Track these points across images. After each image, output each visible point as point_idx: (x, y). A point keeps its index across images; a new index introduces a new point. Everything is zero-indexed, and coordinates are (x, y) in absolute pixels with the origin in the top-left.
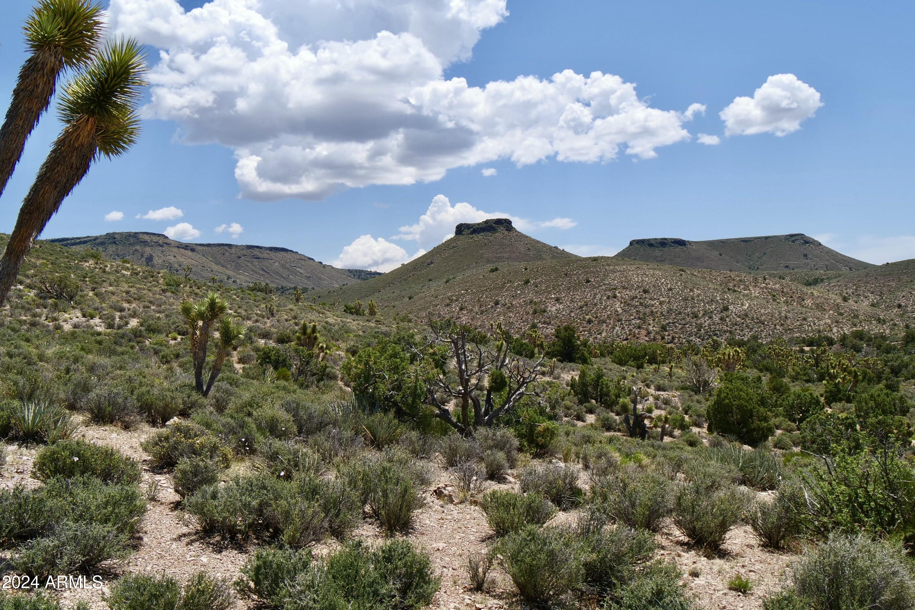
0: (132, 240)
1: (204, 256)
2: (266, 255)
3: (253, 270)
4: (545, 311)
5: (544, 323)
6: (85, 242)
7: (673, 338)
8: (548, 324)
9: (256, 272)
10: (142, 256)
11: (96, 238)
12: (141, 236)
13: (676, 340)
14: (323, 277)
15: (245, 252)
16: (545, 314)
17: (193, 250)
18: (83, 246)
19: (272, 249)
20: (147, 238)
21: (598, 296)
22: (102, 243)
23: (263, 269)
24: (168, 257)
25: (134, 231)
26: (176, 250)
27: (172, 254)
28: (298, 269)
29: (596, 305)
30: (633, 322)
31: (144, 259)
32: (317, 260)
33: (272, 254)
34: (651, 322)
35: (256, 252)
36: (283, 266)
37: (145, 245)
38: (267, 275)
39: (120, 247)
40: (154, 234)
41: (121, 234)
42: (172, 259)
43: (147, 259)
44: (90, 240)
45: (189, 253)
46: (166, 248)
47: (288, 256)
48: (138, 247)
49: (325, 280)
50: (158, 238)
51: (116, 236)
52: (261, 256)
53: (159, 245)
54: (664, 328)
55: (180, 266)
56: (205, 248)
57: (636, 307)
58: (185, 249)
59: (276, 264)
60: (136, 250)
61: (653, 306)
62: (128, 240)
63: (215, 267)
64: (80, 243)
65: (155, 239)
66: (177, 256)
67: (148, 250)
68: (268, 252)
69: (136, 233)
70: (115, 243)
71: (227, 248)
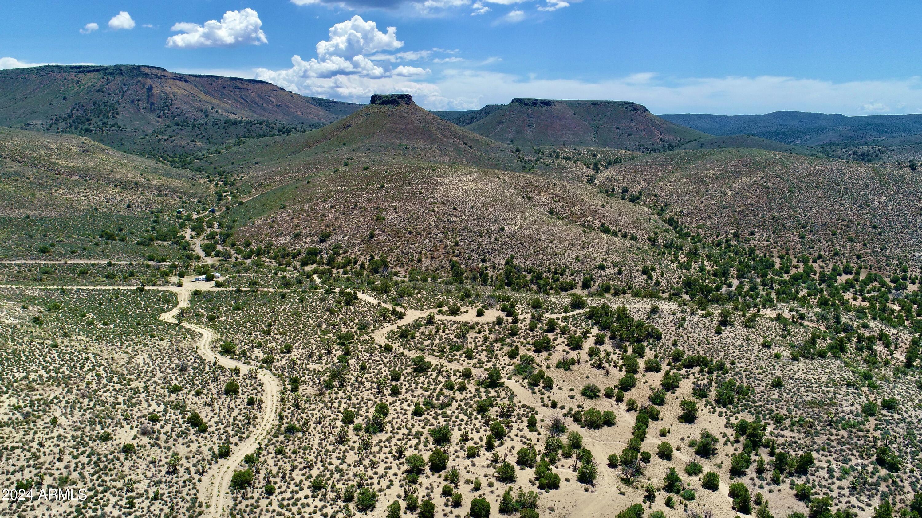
0: (135, 72)
1: (195, 86)
2: (245, 86)
3: (235, 99)
4: (384, 219)
5: (381, 230)
6: (98, 71)
7: (460, 253)
8: (383, 231)
9: (237, 101)
10: (144, 86)
11: (107, 68)
12: (143, 69)
13: (461, 255)
14: (290, 105)
15: (229, 83)
16: (384, 222)
17: (186, 81)
18: (96, 73)
19: (251, 81)
20: (148, 71)
21: (423, 209)
22: (111, 74)
23: (243, 98)
24: (165, 88)
25: (137, 64)
26: (172, 81)
27: (168, 85)
28: (271, 98)
29: (418, 217)
30: (439, 235)
31: (145, 89)
32: (287, 89)
33: (251, 85)
34: (450, 237)
35: (238, 84)
36: (259, 96)
37: (146, 77)
38: (246, 104)
39: (126, 78)
40: (154, 67)
41: (127, 66)
42: (168, 90)
43: (147, 89)
44: (102, 70)
45: (183, 84)
46: (163, 80)
47: (264, 87)
48: (140, 79)
49: (291, 108)
50: (157, 71)
51: (123, 68)
52: (242, 86)
53: (158, 77)
54: (456, 244)
55: (174, 96)
56: (197, 79)
57: (444, 222)
58: (180, 80)
59: (254, 94)
60: (139, 81)
61: (455, 222)
62: (132, 72)
63: (204, 97)
64: (94, 71)
65: (154, 72)
66: (173, 88)
67: (149, 81)
68: (248, 83)
69: (139, 66)
70: (121, 74)
71: (214, 79)
